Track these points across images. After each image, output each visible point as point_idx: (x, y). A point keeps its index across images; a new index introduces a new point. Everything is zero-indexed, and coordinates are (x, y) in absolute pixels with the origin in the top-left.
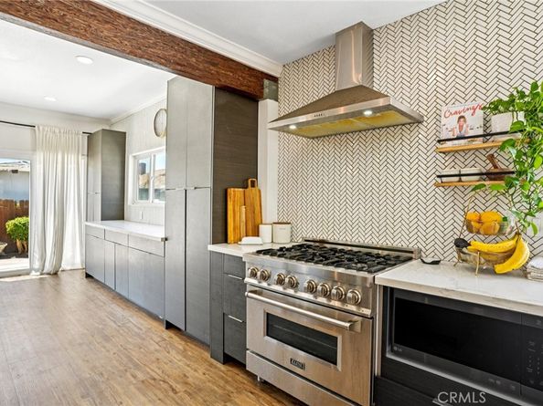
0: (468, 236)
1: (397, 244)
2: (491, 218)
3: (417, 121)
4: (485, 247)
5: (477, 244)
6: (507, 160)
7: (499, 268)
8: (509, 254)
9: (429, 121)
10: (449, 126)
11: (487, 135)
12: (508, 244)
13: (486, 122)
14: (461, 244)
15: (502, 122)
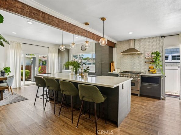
0: (149, 69)
1: (139, 71)
2: (152, 67)
3: (142, 54)
4: (152, 70)
5: (151, 70)
6: (154, 60)
7: (153, 73)
8: (154, 71)
9: (144, 54)
10: (147, 55)
11: (151, 57)
12: (154, 70)
13: (151, 55)
14: (149, 70)
15: (153, 55)
